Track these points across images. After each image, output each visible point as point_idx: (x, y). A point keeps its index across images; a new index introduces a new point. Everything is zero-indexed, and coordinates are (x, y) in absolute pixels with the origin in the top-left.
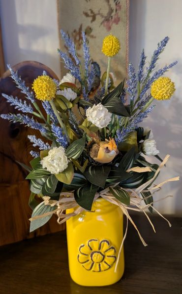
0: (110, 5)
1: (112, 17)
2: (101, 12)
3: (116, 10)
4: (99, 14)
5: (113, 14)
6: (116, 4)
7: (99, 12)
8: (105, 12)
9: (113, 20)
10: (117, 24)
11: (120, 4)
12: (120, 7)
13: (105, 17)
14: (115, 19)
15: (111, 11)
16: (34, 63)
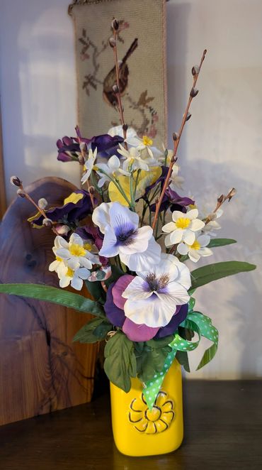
0: (145, 116)
1: (147, 129)
2: (134, 123)
3: (153, 122)
4: (131, 125)
5: (149, 126)
6: (152, 115)
7: (132, 122)
8: (139, 123)
9: (149, 132)
10: (154, 137)
11: (157, 115)
12: (157, 118)
13: (139, 129)
14: (151, 132)
15: (147, 122)
16: (58, 180)
